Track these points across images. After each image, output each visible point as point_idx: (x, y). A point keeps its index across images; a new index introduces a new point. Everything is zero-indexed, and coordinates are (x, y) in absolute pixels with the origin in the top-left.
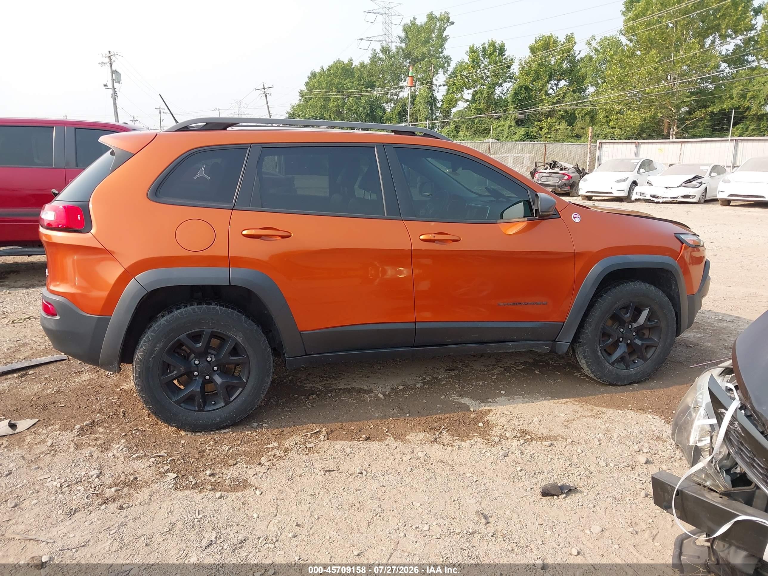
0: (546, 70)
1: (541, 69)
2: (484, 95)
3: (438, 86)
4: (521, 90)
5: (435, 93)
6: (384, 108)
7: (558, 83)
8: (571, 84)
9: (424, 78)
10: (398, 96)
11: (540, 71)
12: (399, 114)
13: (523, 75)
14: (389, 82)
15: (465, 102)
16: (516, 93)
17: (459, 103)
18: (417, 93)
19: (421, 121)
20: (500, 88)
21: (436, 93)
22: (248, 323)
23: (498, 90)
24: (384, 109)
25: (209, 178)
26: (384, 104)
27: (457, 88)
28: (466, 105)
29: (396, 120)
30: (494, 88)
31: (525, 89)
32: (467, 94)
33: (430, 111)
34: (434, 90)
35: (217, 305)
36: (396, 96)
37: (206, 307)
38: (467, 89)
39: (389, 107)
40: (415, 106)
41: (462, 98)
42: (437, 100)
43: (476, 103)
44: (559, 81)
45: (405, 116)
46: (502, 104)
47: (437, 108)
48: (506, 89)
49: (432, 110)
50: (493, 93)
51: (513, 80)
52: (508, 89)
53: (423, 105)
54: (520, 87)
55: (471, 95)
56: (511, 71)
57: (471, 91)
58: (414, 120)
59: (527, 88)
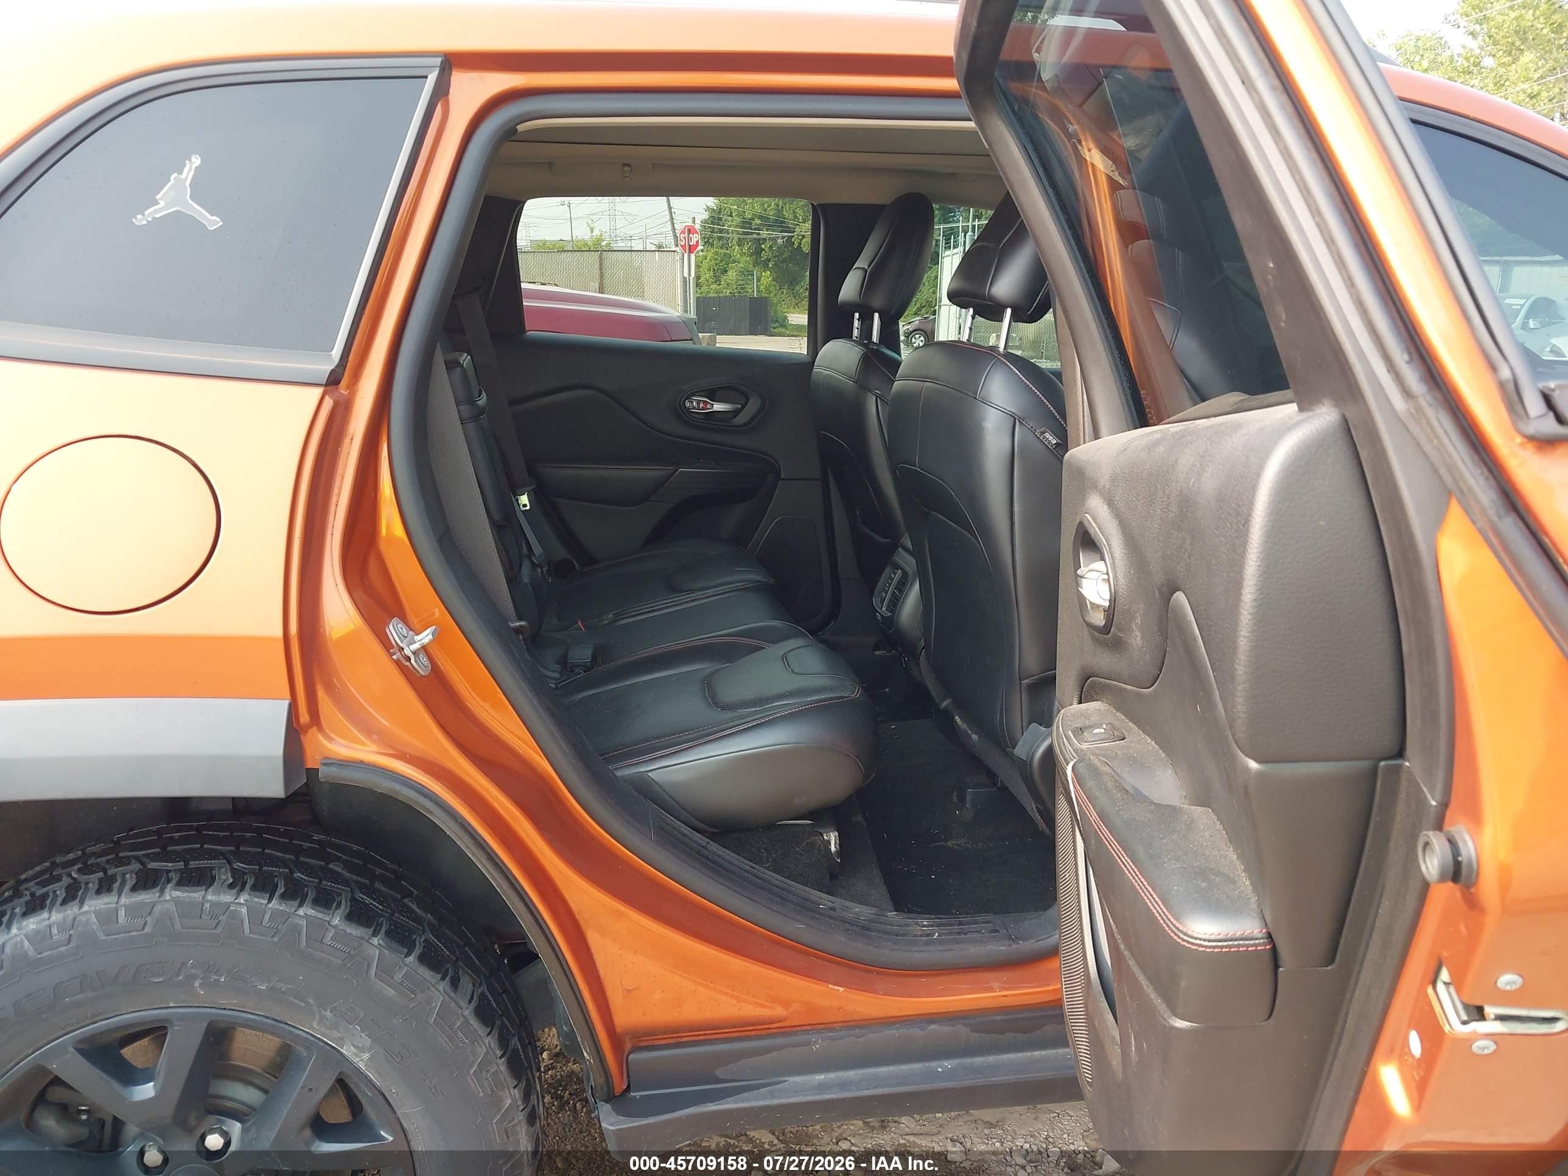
22: (398, 976)
25: (213, 222)
35: (238, 884)
37: (176, 901)
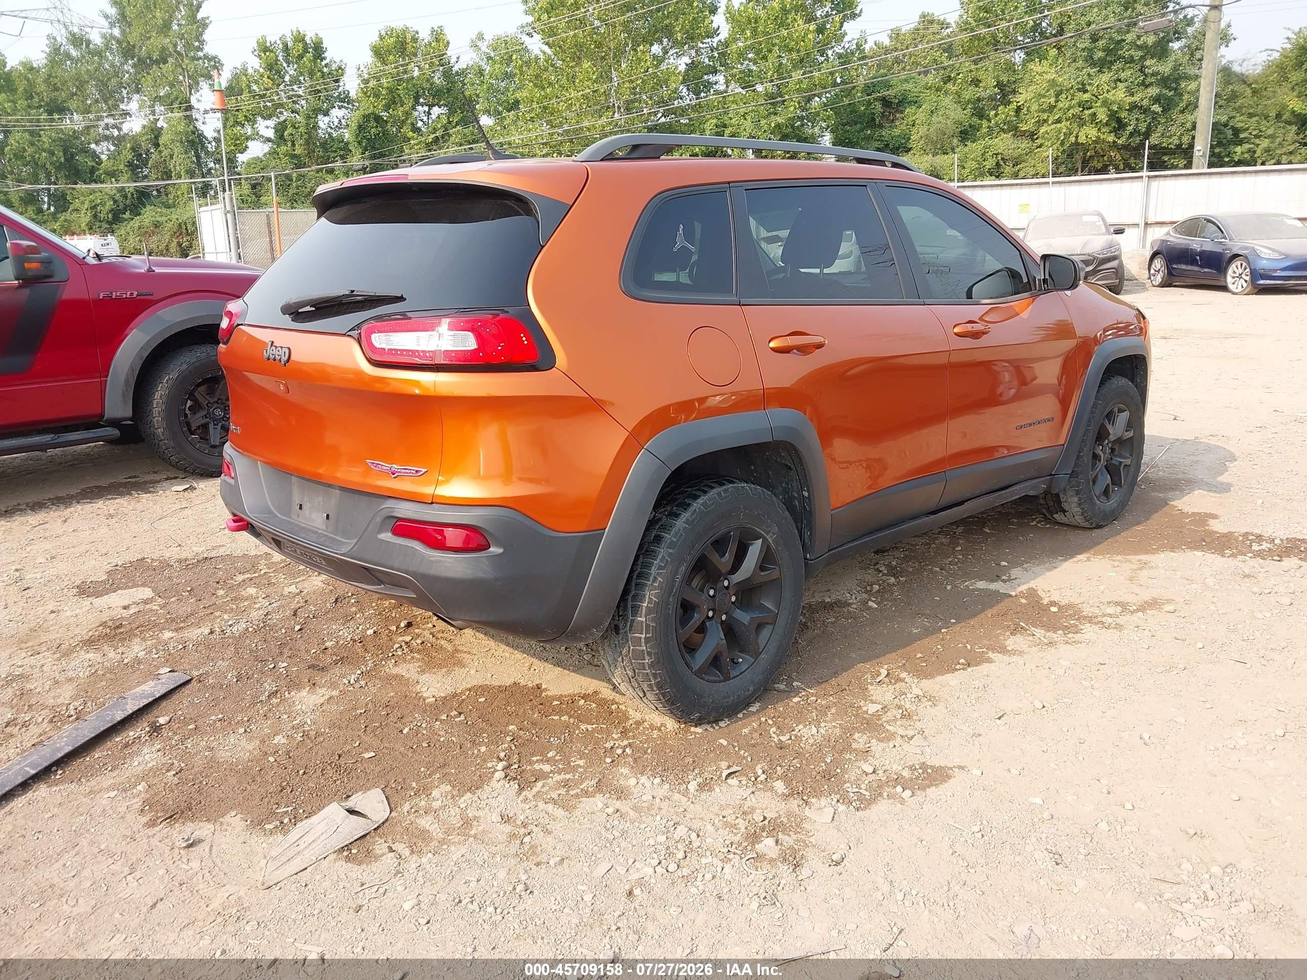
0: (407, 88)
1: (399, 85)
2: (300, 130)
3: (202, 112)
4: (368, 121)
5: (199, 125)
6: (94, 152)
7: (429, 109)
8: (452, 112)
9: (172, 97)
10: (119, 129)
11: (397, 89)
12: (130, 165)
13: (369, 97)
14: (97, 101)
15: (264, 142)
16: (360, 128)
17: (250, 144)
18: (159, 124)
19: (180, 177)
20: (326, 119)
21: (201, 124)
23: (323, 122)
24: (95, 156)
26: (93, 146)
27: (245, 116)
28: (267, 148)
29: (126, 177)
30: (316, 117)
31: (375, 119)
32: (266, 127)
33: (194, 159)
34: (197, 120)
36: (115, 130)
38: (264, 118)
39: (103, 149)
40: (161, 148)
41: (256, 136)
42: (206, 138)
43: (286, 145)
44: (431, 106)
45: (142, 168)
46: (335, 146)
47: (207, 153)
48: (336, 122)
49: (198, 157)
50: (316, 127)
51: (346, 105)
52: (340, 121)
53: (178, 149)
54: (366, 117)
55: (273, 131)
56: (341, 89)
57: (271, 123)
58: (162, 176)
59: (378, 119)
